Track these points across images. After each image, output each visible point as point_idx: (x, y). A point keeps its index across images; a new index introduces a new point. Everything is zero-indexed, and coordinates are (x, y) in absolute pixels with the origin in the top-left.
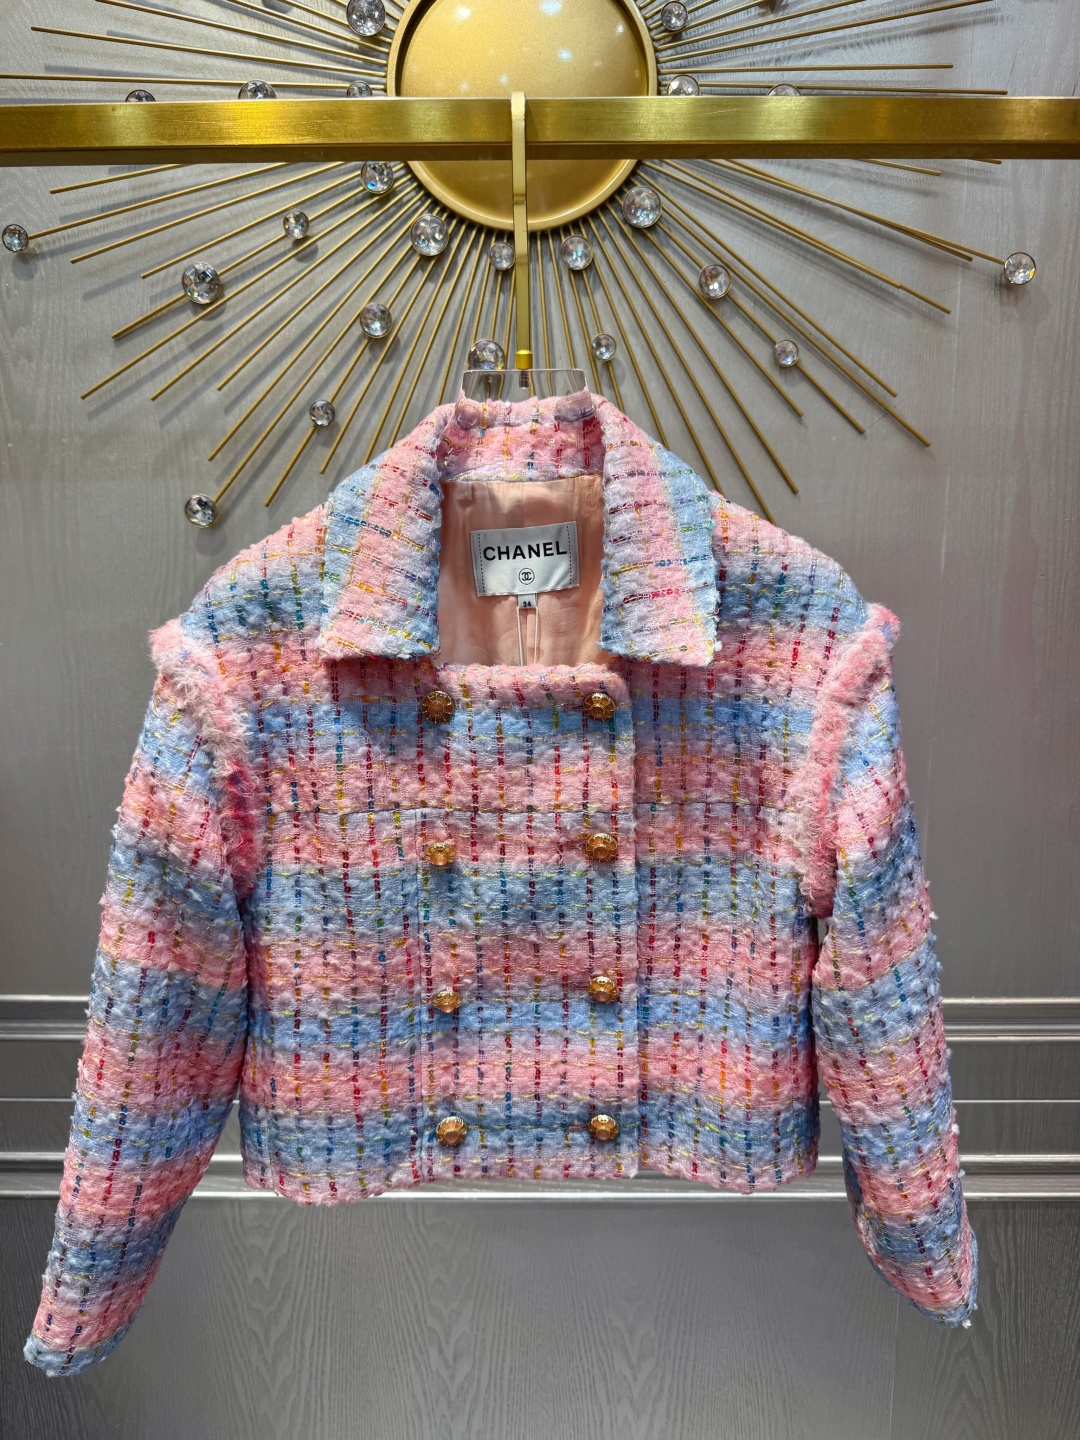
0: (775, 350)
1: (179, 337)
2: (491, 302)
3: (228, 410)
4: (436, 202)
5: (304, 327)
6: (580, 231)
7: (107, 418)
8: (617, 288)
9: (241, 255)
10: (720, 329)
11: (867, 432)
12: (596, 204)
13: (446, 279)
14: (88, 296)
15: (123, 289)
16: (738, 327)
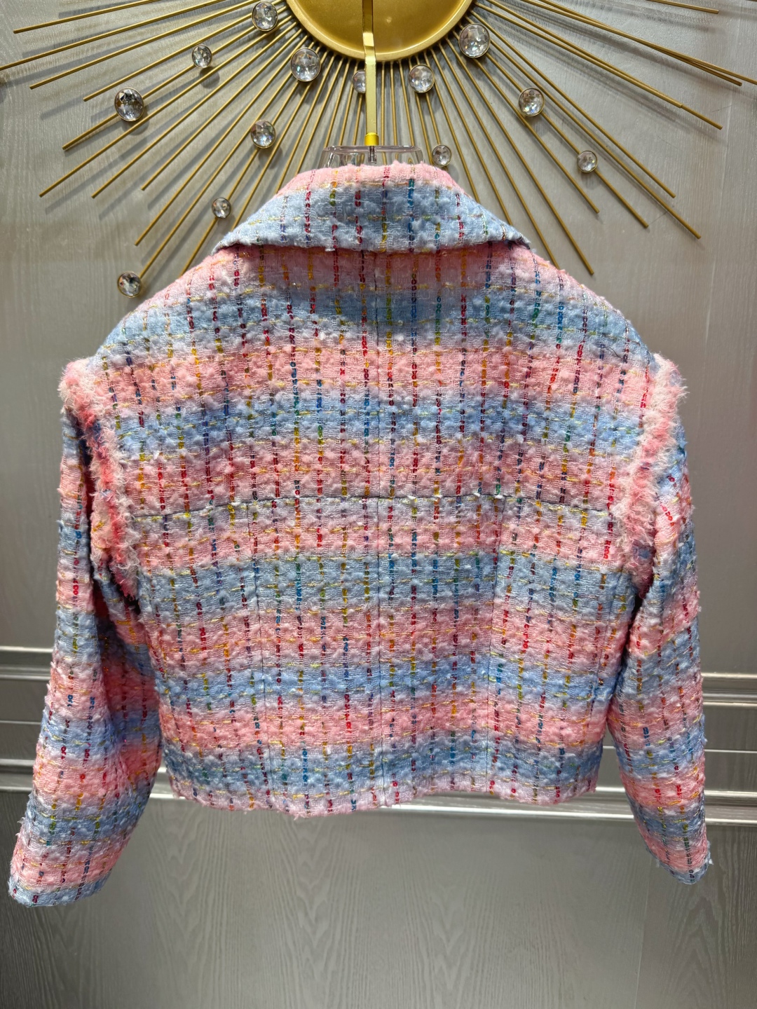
0: (578, 159)
1: (113, 148)
2: (354, 119)
3: (151, 206)
4: (311, 38)
5: (208, 141)
6: (425, 62)
7: (60, 212)
8: (453, 108)
9: (160, 83)
10: (535, 142)
11: (650, 227)
12: (438, 38)
13: (319, 101)
14: (44, 116)
15: (71, 111)
16: (549, 141)
